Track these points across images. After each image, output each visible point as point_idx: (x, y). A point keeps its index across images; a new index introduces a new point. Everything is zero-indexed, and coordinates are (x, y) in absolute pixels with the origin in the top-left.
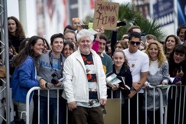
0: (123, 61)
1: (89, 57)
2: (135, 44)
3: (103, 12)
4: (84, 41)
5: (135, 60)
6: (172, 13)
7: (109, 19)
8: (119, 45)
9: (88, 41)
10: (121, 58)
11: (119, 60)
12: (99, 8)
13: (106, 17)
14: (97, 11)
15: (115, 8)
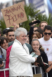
3: (10, 14)
5: (49, 45)
6: (43, 5)
7: (18, 16)
8: (35, 36)
11: (36, 46)
12: (6, 13)
13: (15, 16)
14: (5, 16)
15: (20, 7)
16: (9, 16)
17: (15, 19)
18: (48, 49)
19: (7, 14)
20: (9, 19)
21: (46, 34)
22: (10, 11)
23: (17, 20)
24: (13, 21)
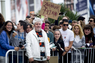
0: (59, 36)
1: (40, 33)
2: (66, 26)
4: (37, 24)
5: (66, 34)
6: (86, 8)
7: (53, 13)
9: (40, 24)
10: (58, 34)
12: (46, 4)
13: (51, 11)
14: (44, 6)
15: (57, 8)
16: (46, 8)
17: (49, 13)
18: (65, 38)
19: (46, 6)
20: (45, 10)
21: (65, 25)
22: (49, 5)
23: (50, 14)
24: (47, 13)
